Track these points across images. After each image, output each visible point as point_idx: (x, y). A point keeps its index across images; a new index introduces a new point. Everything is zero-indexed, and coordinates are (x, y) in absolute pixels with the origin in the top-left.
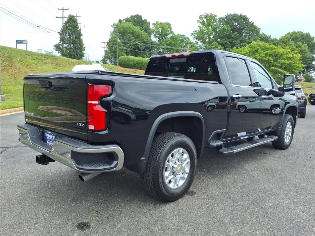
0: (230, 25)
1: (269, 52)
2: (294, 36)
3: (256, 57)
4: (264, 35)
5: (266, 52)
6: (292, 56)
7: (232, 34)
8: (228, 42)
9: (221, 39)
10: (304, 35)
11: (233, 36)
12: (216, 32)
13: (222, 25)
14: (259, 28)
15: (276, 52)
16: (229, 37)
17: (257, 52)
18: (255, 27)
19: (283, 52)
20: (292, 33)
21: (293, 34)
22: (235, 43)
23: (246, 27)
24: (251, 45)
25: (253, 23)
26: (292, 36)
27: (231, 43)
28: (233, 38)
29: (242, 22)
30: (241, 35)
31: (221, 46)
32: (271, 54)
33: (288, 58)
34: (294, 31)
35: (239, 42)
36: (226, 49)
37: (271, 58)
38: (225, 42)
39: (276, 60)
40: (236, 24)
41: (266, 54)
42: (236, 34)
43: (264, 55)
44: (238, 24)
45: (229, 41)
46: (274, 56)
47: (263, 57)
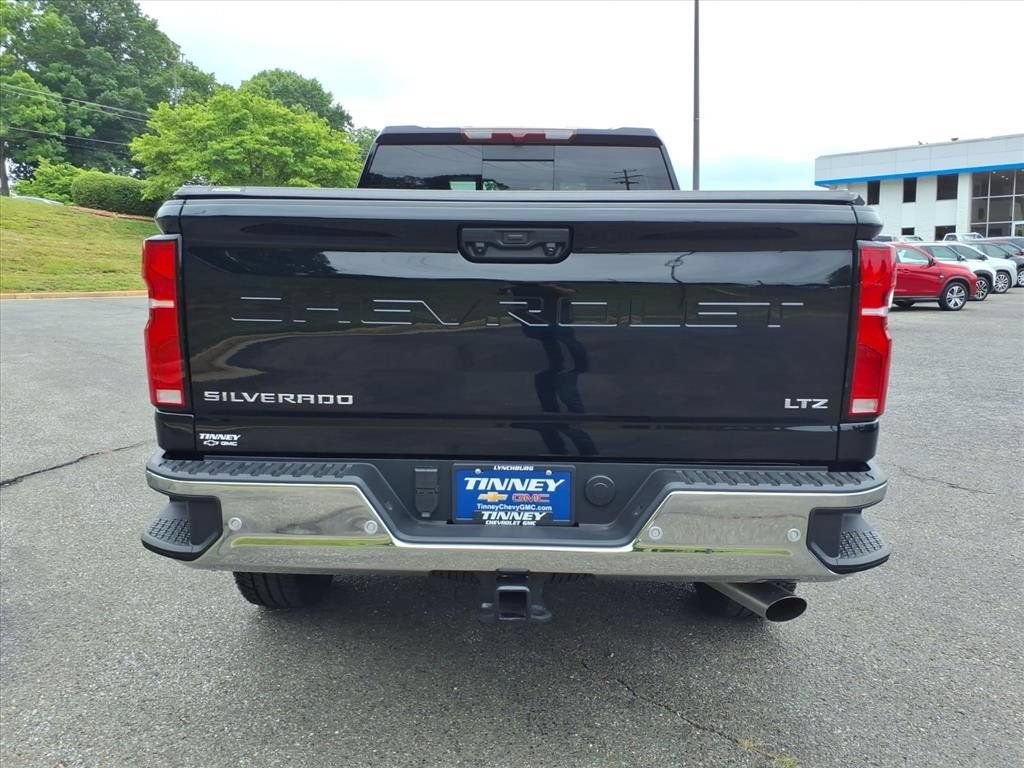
0: (73, 14)
1: (280, 128)
2: (279, 84)
3: (242, 142)
4: (194, 69)
5: (269, 129)
6: (341, 147)
7: (84, 51)
8: (73, 79)
9: (44, 63)
10: (304, 85)
11: (89, 57)
12: (20, 34)
13: (41, 12)
14: (176, 42)
15: (298, 130)
16: (75, 59)
17: (243, 127)
18: (164, 39)
19: (318, 134)
20: (272, 73)
21: (275, 77)
22: (100, 84)
23: (133, 32)
24: (220, 102)
25: (154, 24)
26: (272, 83)
27: (86, 80)
28: (89, 64)
29: (116, 12)
30: (118, 59)
31: (46, 88)
32: (286, 135)
33: (334, 154)
34: (277, 69)
35: (114, 82)
36: (69, 101)
37: (288, 150)
38: (63, 75)
39: (301, 157)
40: (95, 15)
41: (272, 135)
42: (99, 54)
43: (266, 138)
44: (101, 19)
45: (77, 76)
46: (295, 143)
47: (263, 143)
